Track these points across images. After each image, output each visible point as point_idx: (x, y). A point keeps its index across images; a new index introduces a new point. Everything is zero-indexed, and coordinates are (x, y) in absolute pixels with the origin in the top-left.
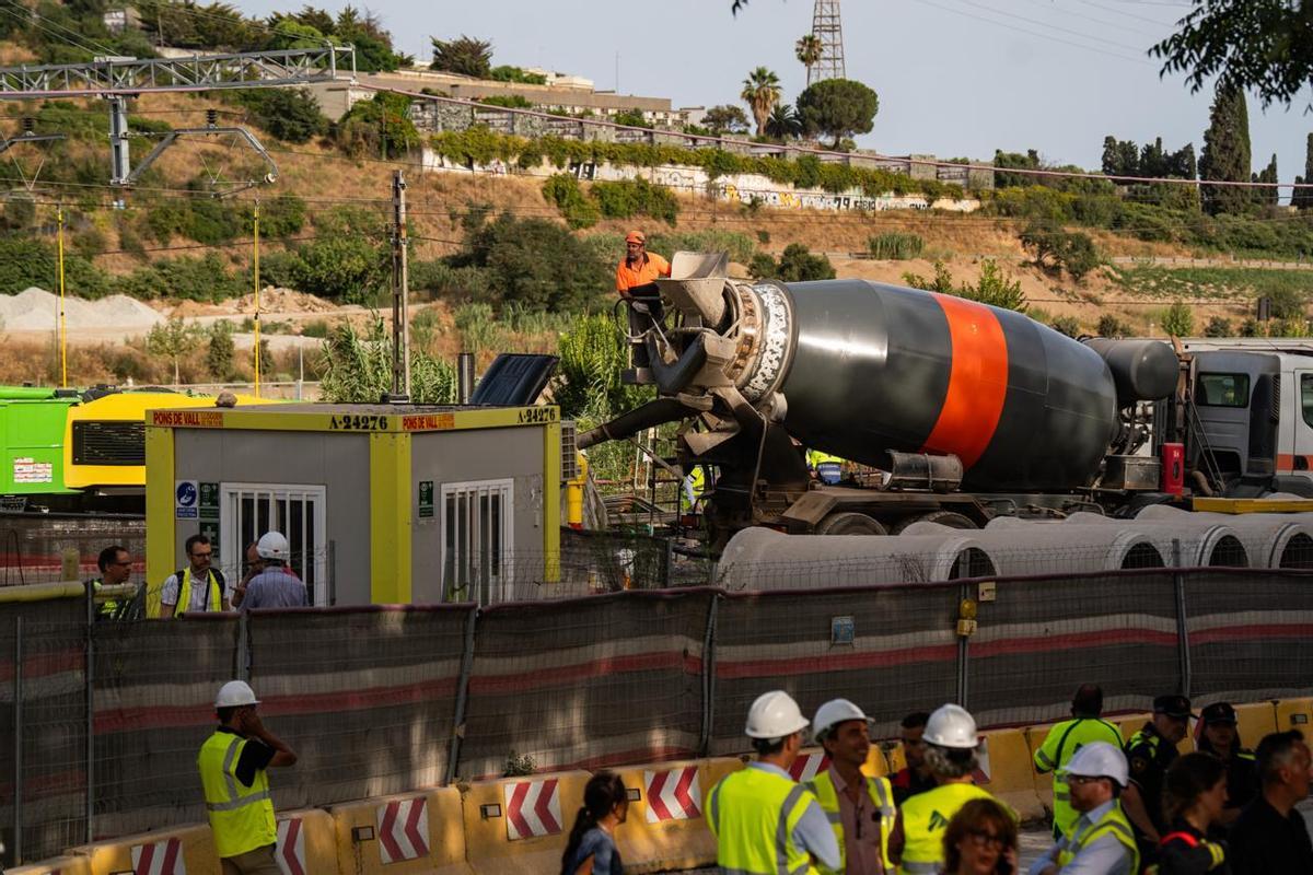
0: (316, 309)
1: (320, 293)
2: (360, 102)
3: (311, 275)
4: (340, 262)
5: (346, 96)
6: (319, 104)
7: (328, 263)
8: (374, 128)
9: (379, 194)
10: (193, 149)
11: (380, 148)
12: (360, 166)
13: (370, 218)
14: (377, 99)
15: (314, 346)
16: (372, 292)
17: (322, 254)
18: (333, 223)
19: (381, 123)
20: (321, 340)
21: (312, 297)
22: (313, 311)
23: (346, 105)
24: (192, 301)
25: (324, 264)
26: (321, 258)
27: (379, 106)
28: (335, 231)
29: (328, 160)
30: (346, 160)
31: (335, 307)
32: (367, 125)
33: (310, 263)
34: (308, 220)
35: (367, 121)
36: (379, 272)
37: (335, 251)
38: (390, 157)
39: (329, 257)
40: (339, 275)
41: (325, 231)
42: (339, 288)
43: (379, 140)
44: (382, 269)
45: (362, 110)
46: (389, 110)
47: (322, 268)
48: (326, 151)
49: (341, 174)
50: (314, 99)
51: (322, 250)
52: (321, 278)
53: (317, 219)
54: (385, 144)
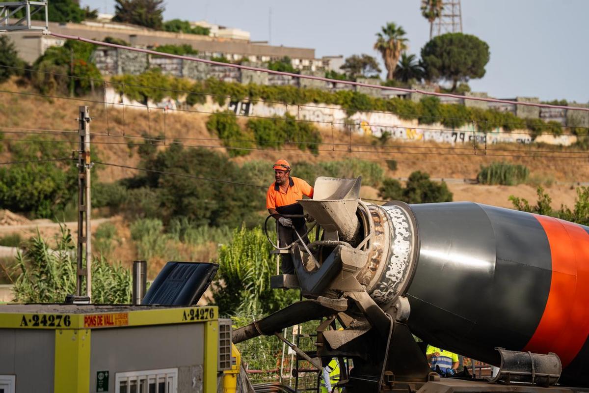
0: (12, 222)
1: (15, 209)
2: (52, 48)
3: (7, 194)
4: (32, 183)
5: (40, 42)
6: (17, 49)
7: (22, 184)
8: (64, 70)
9: (67, 126)
11: (69, 86)
12: (51, 102)
13: (59, 146)
14: (67, 45)
15: (9, 255)
16: (60, 209)
17: (17, 176)
18: (27, 150)
19: (70, 66)
20: (15, 250)
21: (8, 213)
22: (9, 224)
23: (40, 50)
25: (19, 184)
26: (16, 179)
27: (68, 52)
28: (29, 157)
29: (24, 96)
30: (39, 97)
31: (28, 221)
32: (58, 67)
33: (7, 184)
34: (5, 147)
35: (57, 63)
36: (66, 192)
37: (29, 174)
38: (77, 95)
39: (24, 178)
40: (32, 195)
41: (21, 156)
42: (32, 205)
43: (67, 79)
44: (69, 189)
45: (53, 54)
46: (77, 55)
47: (17, 188)
48: (22, 89)
49: (35, 109)
50: (12, 45)
51: (18, 173)
52: (15, 197)
53: (14, 147)
54: (73, 84)
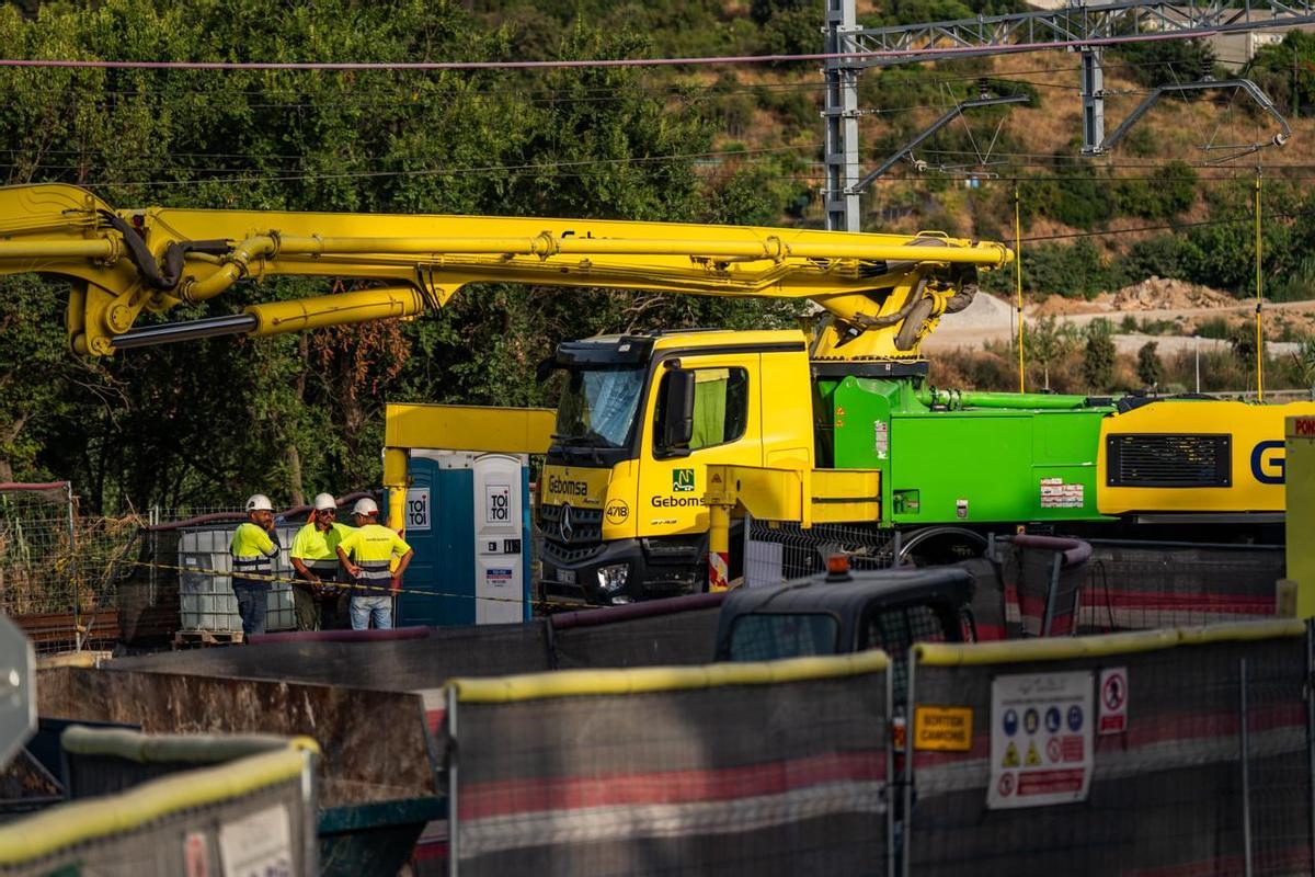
0: (1211, 303)
1: (1215, 283)
2: (1266, 47)
3: (1204, 262)
4: (1241, 246)
5: (1248, 40)
6: (1215, 52)
7: (1226, 248)
8: (1283, 80)
9: (1289, 161)
10: (1060, 113)
11: (1290, 102)
12: (1264, 127)
13: (1279, 191)
14: (1289, 41)
15: (1212, 349)
16: (1281, 282)
17: (1218, 236)
18: (1232, 198)
19: (1293, 73)
20: (1222, 342)
21: (1205, 289)
22: (1208, 306)
23: (1247, 52)
24: (1059, 297)
25: (1221, 248)
26: (1217, 240)
27: (1290, 51)
28: (1235, 208)
29: (1225, 121)
30: (1247, 119)
31: (1234, 301)
32: (1275, 75)
33: (1202, 247)
34: (1199, 195)
35: (1274, 70)
36: (1290, 257)
37: (1235, 232)
38: (1303, 115)
39: (1228, 239)
40: (1240, 262)
41: (1223, 208)
42: (1240, 278)
43: (1288, 92)
44: (1293, 253)
45: (1268, 56)
46: (1303, 56)
47: (1218, 254)
48: (1222, 110)
49: (1241, 137)
50: (1208, 46)
51: (1220, 232)
52: (1216, 266)
53: (1212, 193)
54: (1297, 98)
